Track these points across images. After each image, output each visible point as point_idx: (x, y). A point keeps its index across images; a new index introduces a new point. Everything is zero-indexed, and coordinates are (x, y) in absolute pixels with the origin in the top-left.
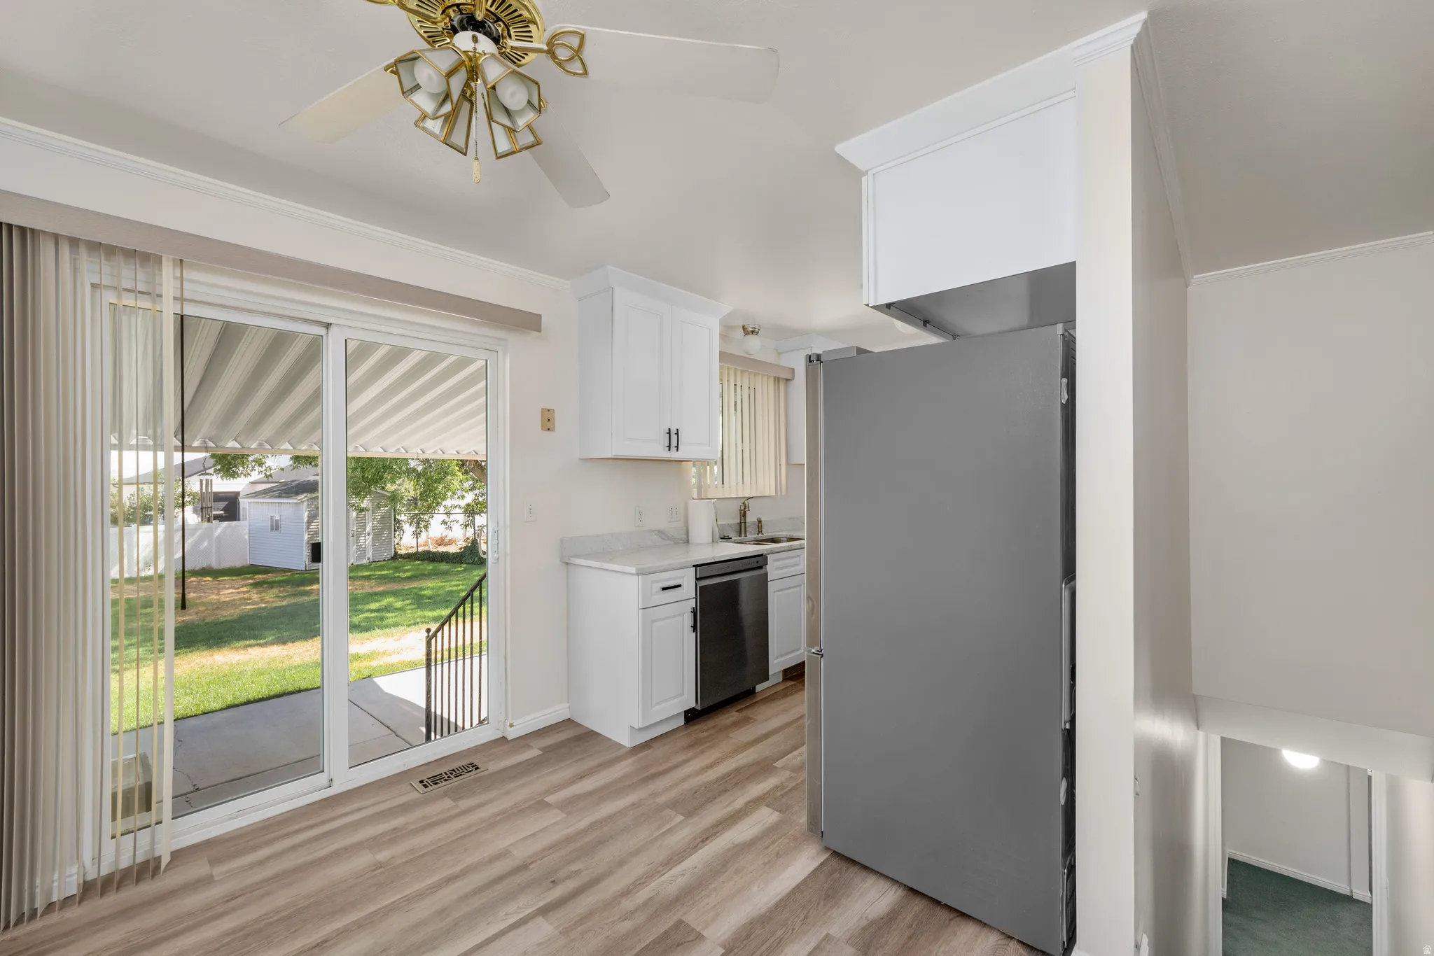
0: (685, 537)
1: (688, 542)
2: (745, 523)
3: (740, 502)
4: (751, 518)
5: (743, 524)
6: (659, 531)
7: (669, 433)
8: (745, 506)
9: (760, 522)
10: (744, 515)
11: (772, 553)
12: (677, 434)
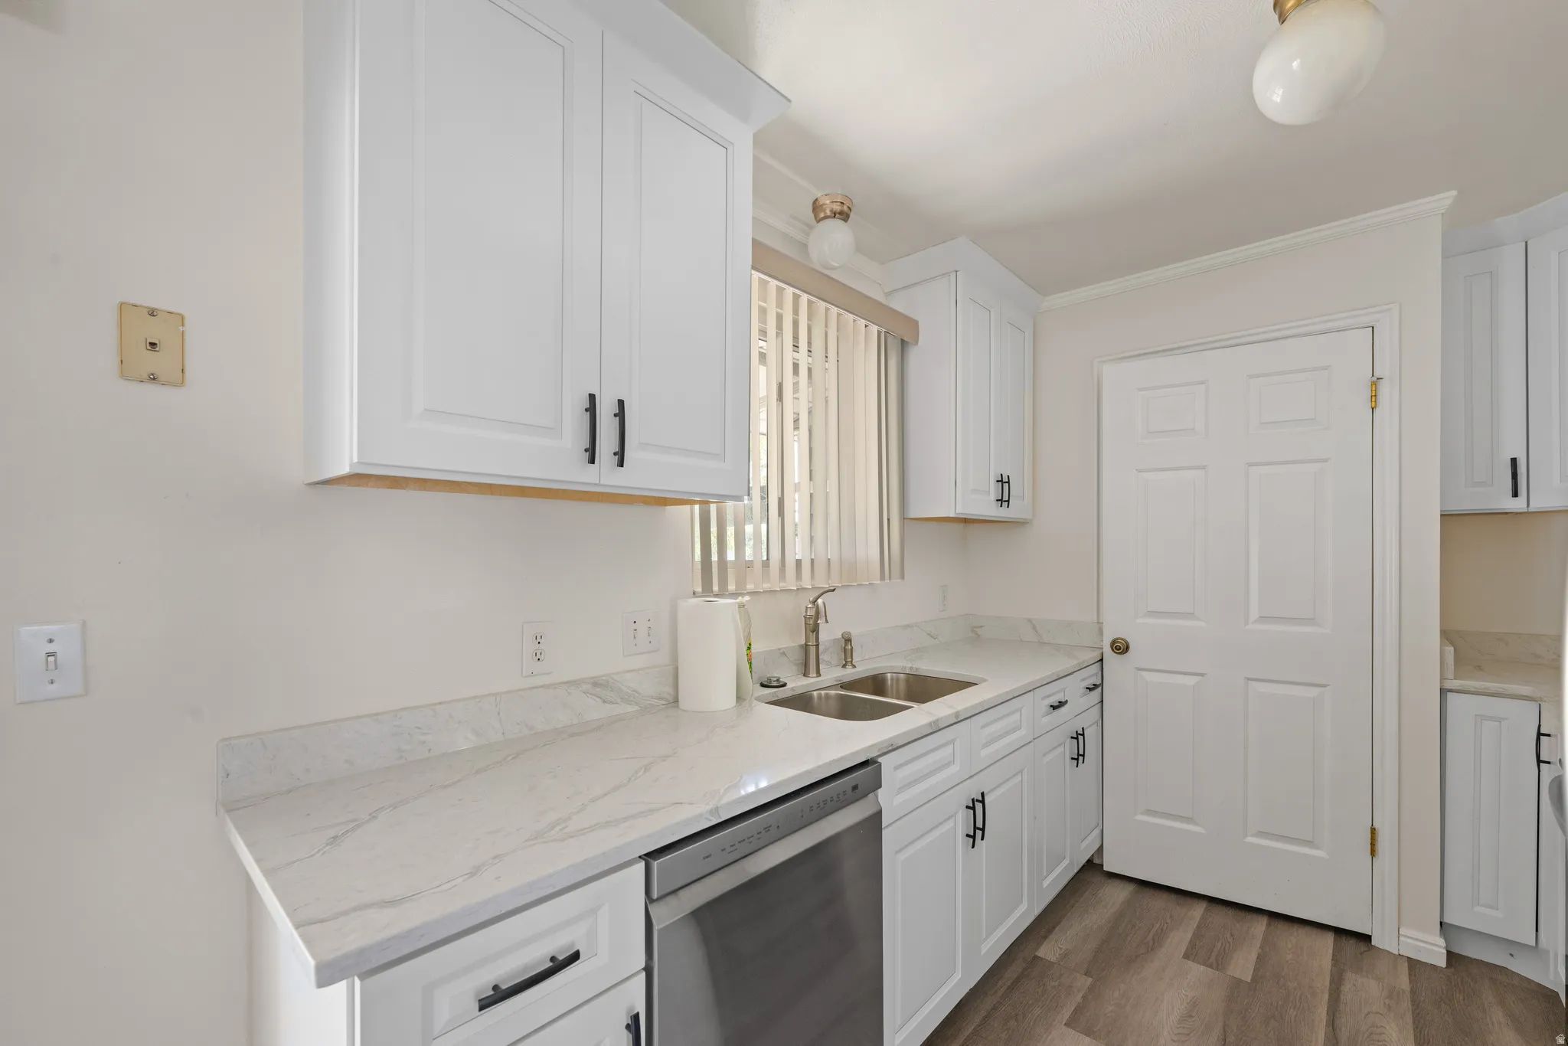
0: (669, 690)
1: (676, 701)
2: (817, 646)
3: (806, 600)
4: (828, 634)
5: (813, 650)
6: (596, 683)
7: (592, 409)
8: (818, 613)
9: (848, 641)
10: (815, 629)
11: (892, 748)
12: (621, 414)
